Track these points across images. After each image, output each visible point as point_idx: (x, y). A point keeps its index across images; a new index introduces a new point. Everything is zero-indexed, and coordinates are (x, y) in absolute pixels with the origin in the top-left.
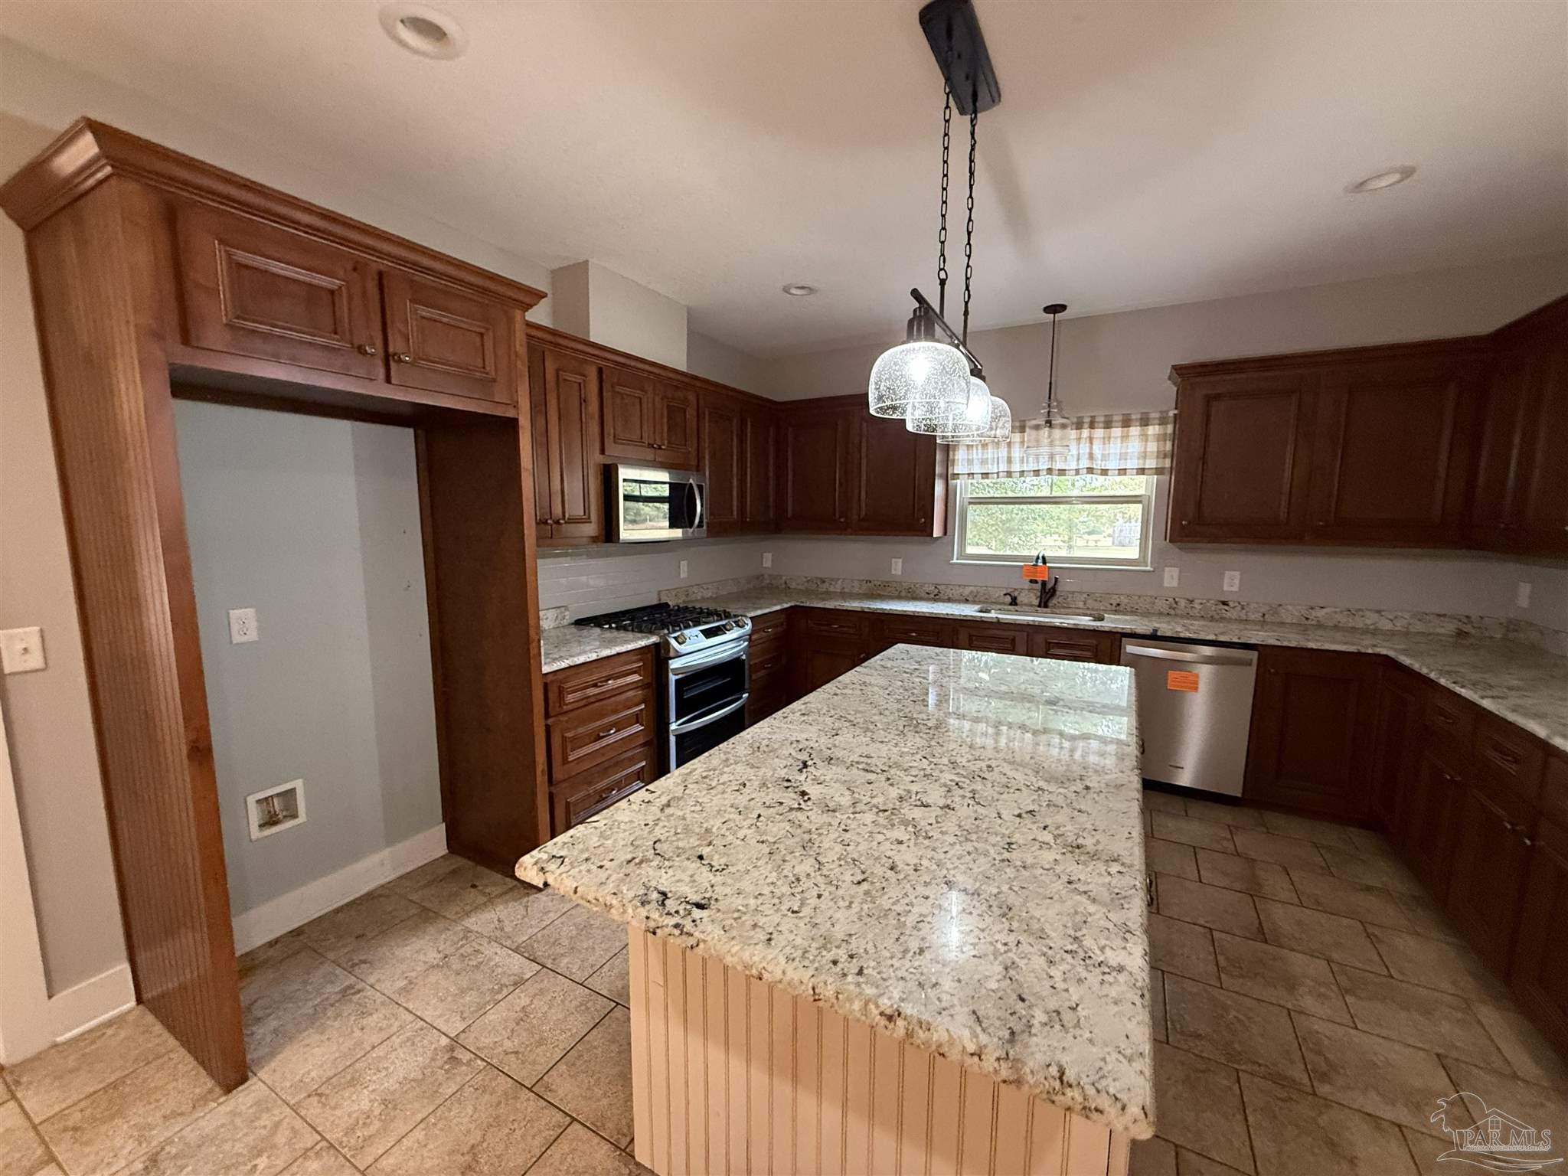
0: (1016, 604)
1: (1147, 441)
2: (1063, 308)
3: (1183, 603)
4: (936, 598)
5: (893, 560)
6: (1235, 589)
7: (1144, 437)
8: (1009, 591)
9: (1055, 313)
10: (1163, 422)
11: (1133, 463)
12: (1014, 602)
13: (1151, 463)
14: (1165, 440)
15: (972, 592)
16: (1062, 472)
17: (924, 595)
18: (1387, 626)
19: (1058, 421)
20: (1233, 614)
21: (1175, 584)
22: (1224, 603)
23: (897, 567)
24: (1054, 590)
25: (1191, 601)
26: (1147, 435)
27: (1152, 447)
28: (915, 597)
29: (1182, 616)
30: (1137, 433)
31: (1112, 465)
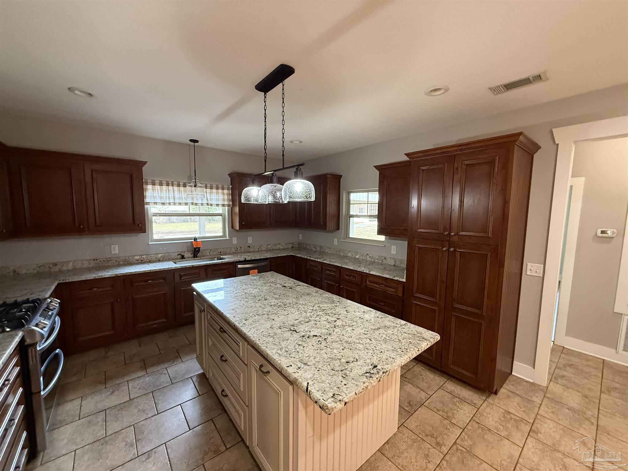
0: (184, 258)
1: (224, 195)
2: (197, 141)
3: (239, 248)
4: (142, 262)
5: (112, 246)
6: (251, 242)
7: (223, 194)
8: (179, 253)
9: (194, 142)
10: (228, 189)
11: (221, 203)
12: (183, 257)
13: (226, 203)
14: (229, 195)
15: (161, 256)
16: (196, 204)
17: (135, 261)
18: (281, 247)
19: (199, 185)
20: (251, 250)
21: (236, 243)
22: (249, 247)
23: (116, 250)
24: (199, 251)
25: (241, 248)
26: (224, 193)
27: (226, 197)
28: (130, 264)
29: (239, 253)
30: (221, 192)
31: (214, 202)
